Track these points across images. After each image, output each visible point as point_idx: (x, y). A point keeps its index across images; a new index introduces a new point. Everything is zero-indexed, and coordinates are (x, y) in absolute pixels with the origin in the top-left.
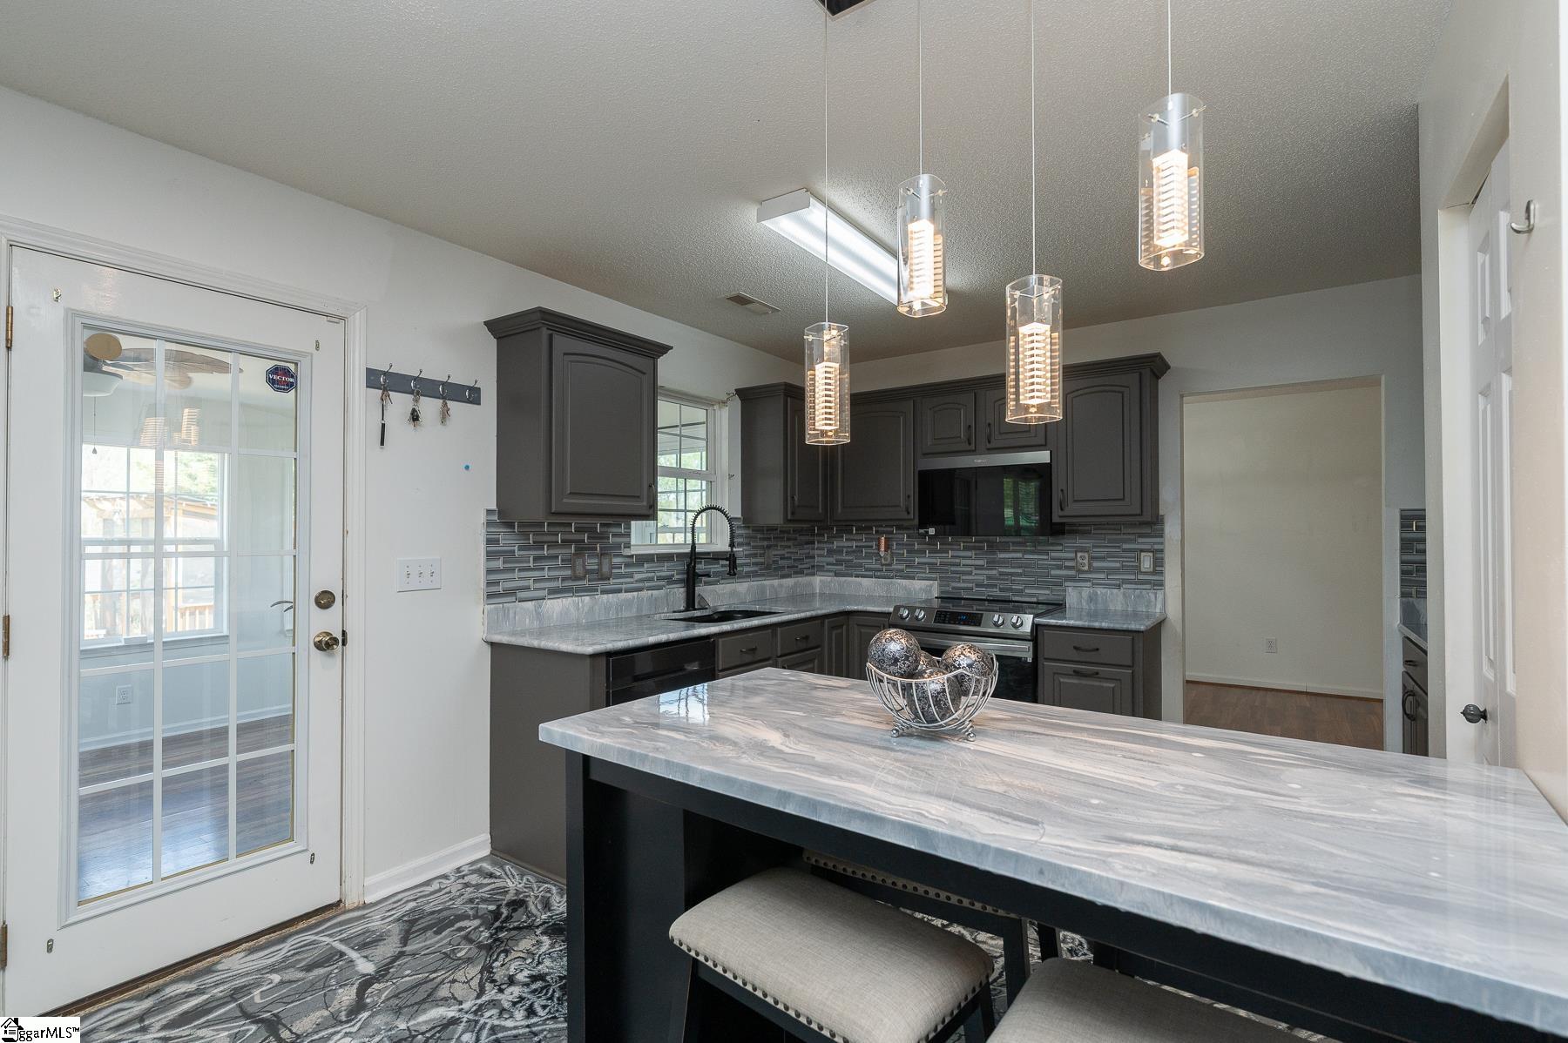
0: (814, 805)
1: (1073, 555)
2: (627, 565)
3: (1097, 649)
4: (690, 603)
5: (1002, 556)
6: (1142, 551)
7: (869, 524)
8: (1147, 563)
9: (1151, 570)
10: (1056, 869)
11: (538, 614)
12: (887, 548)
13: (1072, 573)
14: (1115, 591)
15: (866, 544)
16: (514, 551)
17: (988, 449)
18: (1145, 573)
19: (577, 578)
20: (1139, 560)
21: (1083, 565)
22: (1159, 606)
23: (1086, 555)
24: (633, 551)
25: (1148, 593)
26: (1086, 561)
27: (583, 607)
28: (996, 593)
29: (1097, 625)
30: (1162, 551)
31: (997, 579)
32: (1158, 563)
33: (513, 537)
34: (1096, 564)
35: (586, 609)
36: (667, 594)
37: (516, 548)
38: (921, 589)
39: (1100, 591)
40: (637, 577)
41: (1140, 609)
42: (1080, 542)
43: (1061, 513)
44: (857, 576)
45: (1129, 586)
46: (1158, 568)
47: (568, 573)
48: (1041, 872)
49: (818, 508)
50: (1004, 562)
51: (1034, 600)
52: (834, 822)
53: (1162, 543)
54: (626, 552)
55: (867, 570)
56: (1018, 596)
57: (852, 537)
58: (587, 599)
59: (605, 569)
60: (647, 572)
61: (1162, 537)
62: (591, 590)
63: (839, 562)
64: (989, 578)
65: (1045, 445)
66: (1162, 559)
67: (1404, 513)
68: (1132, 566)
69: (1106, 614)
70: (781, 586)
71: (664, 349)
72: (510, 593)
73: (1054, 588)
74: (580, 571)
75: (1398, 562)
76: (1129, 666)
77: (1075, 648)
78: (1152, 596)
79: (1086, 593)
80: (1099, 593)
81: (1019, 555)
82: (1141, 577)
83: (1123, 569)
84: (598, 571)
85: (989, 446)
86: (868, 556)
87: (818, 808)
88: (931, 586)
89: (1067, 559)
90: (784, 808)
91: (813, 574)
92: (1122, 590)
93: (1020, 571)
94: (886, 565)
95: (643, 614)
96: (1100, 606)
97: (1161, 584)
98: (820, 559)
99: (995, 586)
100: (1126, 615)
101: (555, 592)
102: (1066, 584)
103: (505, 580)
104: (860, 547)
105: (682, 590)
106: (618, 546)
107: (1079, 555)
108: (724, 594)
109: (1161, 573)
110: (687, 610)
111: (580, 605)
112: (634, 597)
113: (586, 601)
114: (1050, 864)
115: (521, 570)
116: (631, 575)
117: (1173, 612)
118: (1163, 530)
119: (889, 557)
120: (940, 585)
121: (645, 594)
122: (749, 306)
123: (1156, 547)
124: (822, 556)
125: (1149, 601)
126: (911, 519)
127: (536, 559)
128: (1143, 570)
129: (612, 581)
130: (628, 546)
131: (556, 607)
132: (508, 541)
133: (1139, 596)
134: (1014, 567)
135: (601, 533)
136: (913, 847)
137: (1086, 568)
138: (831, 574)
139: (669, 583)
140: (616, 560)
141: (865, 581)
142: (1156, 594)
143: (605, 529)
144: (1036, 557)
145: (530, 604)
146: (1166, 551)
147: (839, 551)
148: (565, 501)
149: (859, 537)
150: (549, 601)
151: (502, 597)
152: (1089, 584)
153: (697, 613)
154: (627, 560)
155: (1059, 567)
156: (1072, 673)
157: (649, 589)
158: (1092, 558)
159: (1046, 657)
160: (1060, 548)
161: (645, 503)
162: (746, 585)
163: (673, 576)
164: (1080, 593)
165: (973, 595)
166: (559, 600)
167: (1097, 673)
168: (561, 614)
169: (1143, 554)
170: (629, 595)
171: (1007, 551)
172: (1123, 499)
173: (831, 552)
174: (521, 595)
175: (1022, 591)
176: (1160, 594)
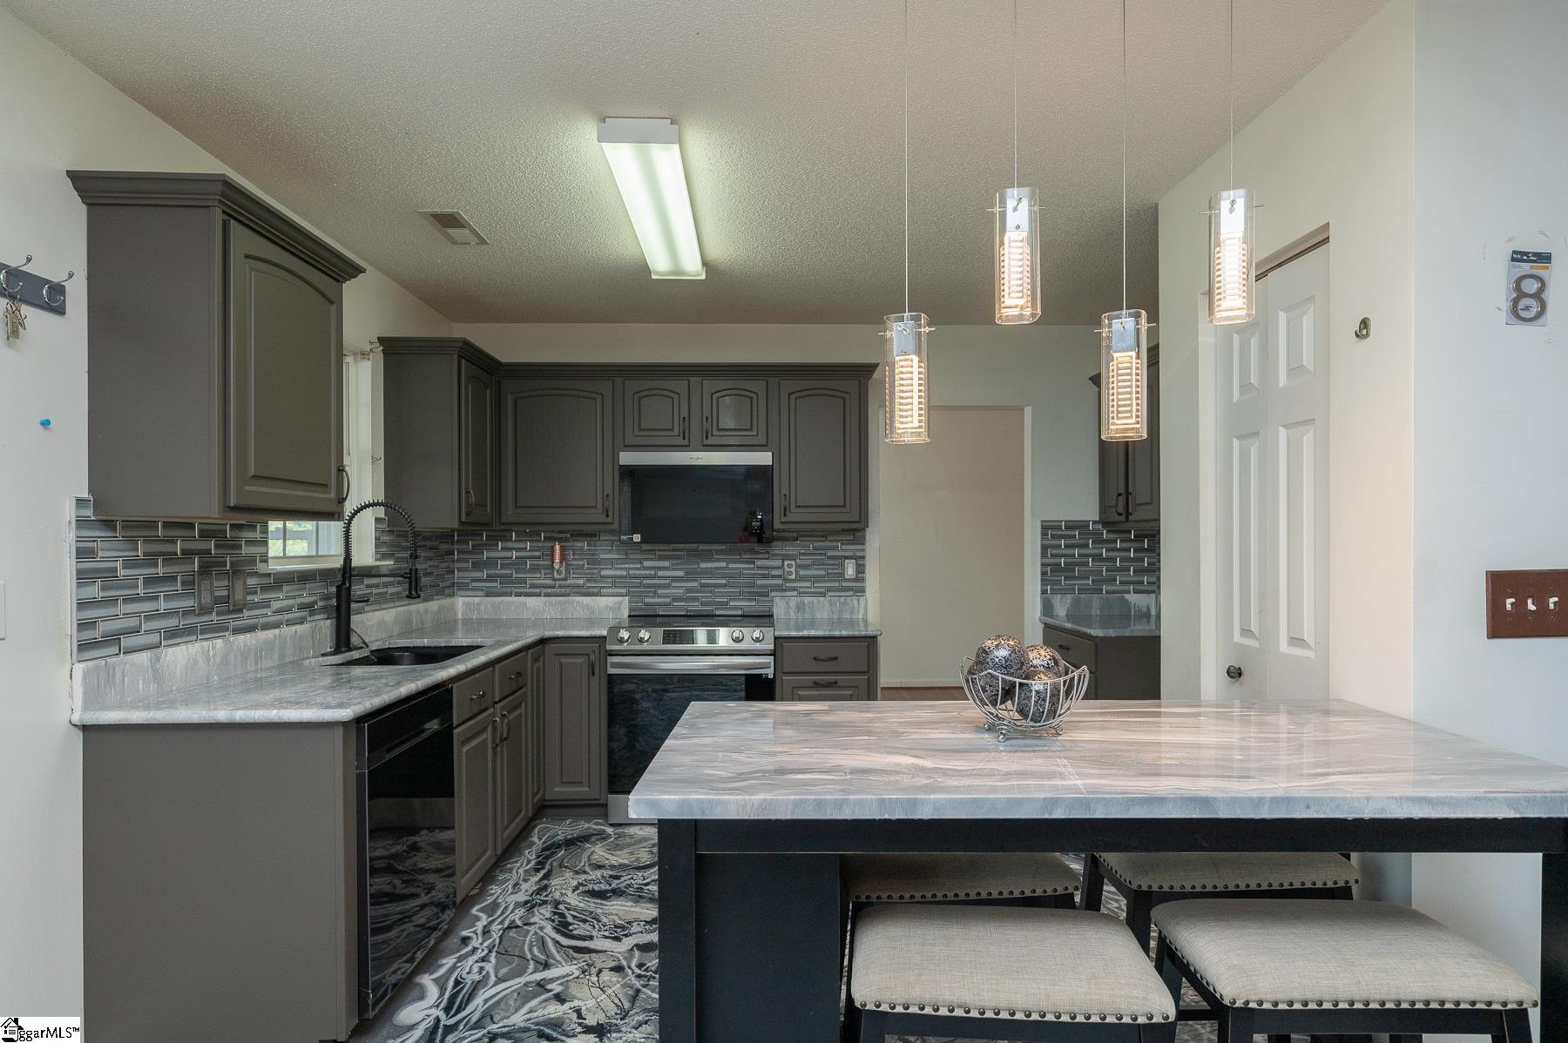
0: (1087, 803)
1: (778, 563)
2: (265, 589)
3: (837, 658)
4: (343, 639)
5: (703, 565)
6: (846, 558)
7: (535, 528)
8: (850, 571)
9: (854, 576)
10: (1319, 801)
11: (155, 671)
12: (563, 557)
13: (779, 582)
14: (822, 599)
15: (529, 554)
16: (115, 570)
17: (704, 446)
18: (850, 580)
19: (204, 611)
20: (843, 566)
21: (790, 573)
22: (862, 612)
23: (793, 563)
24: (274, 567)
25: (852, 600)
26: (793, 570)
27: (214, 655)
28: (695, 607)
29: (837, 633)
30: (863, 558)
31: (698, 592)
32: (860, 569)
33: (116, 545)
34: (802, 572)
35: (218, 659)
36: (313, 631)
37: (119, 565)
38: (607, 607)
39: (807, 600)
40: (276, 605)
41: (844, 616)
42: (790, 549)
43: (783, 519)
44: (518, 595)
45: (833, 594)
46: (860, 575)
47: (189, 603)
48: (1308, 807)
49: (486, 506)
50: (710, 573)
51: (739, 613)
52: (1111, 814)
53: (863, 550)
54: (261, 568)
55: (532, 586)
56: (722, 609)
57: (509, 545)
58: (219, 642)
59: (238, 595)
60: (287, 598)
61: (863, 544)
62: (219, 629)
63: (491, 578)
64: (690, 590)
65: (766, 446)
66: (864, 565)
67: (1045, 524)
68: (837, 573)
69: (812, 624)
70: (426, 611)
71: (356, 271)
72: (112, 639)
73: (761, 598)
74: (207, 599)
75: (1039, 564)
76: (864, 672)
77: (815, 659)
78: (855, 602)
79: (793, 602)
80: (806, 601)
81: (724, 564)
82: (844, 584)
83: (828, 577)
84: (226, 600)
85: (706, 442)
86: (535, 569)
87: (1092, 805)
88: (621, 603)
89: (773, 568)
90: (1051, 814)
91: (453, 595)
92: (828, 598)
93: (724, 581)
94: (559, 580)
95: (286, 661)
96: (807, 616)
97: (862, 590)
98: (462, 574)
99: (696, 599)
100: (831, 623)
101: (173, 634)
102: (773, 594)
103: (105, 619)
104: (522, 558)
105: (328, 622)
106: (252, 560)
107: (786, 563)
108: (372, 625)
109: (863, 580)
110: (337, 652)
111: (211, 653)
112: (275, 636)
113: (218, 646)
114: (1315, 799)
115: (127, 600)
116: (265, 604)
117: (873, 615)
118: (864, 537)
119: (563, 570)
120: (630, 602)
121: (287, 631)
122: (452, 231)
123: (859, 554)
124: (466, 570)
125: (853, 608)
126: (609, 524)
127: (149, 581)
128: (846, 577)
129: (246, 613)
130: (265, 559)
131: (179, 656)
132: (110, 553)
133: (844, 604)
134: (716, 578)
135: (233, 539)
136: (1194, 816)
137: (793, 577)
138: (481, 593)
139: (312, 613)
140: (252, 581)
141: (531, 602)
142: (859, 600)
143: (237, 533)
144: (740, 566)
145: (143, 658)
146: (867, 558)
147: (491, 563)
148: (247, 488)
149: (521, 545)
150: (170, 650)
151: (102, 647)
152: (795, 593)
153: (356, 655)
154: (264, 581)
155: (765, 577)
156: (813, 685)
157: (290, 623)
158: (799, 567)
159: (785, 671)
160: (767, 556)
161: (332, 495)
162: (393, 611)
163: (315, 602)
164: (787, 603)
165: (674, 611)
166: (183, 647)
167: (836, 683)
168: (186, 668)
169: (847, 561)
170: (270, 634)
171: (710, 560)
172: (844, 506)
173: (477, 566)
174: (126, 642)
175: (727, 603)
176: (862, 599)
